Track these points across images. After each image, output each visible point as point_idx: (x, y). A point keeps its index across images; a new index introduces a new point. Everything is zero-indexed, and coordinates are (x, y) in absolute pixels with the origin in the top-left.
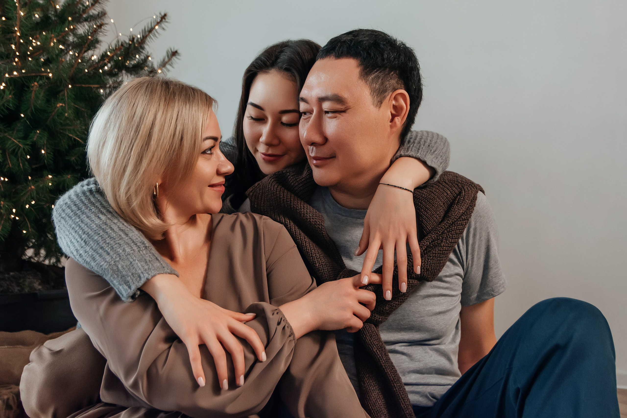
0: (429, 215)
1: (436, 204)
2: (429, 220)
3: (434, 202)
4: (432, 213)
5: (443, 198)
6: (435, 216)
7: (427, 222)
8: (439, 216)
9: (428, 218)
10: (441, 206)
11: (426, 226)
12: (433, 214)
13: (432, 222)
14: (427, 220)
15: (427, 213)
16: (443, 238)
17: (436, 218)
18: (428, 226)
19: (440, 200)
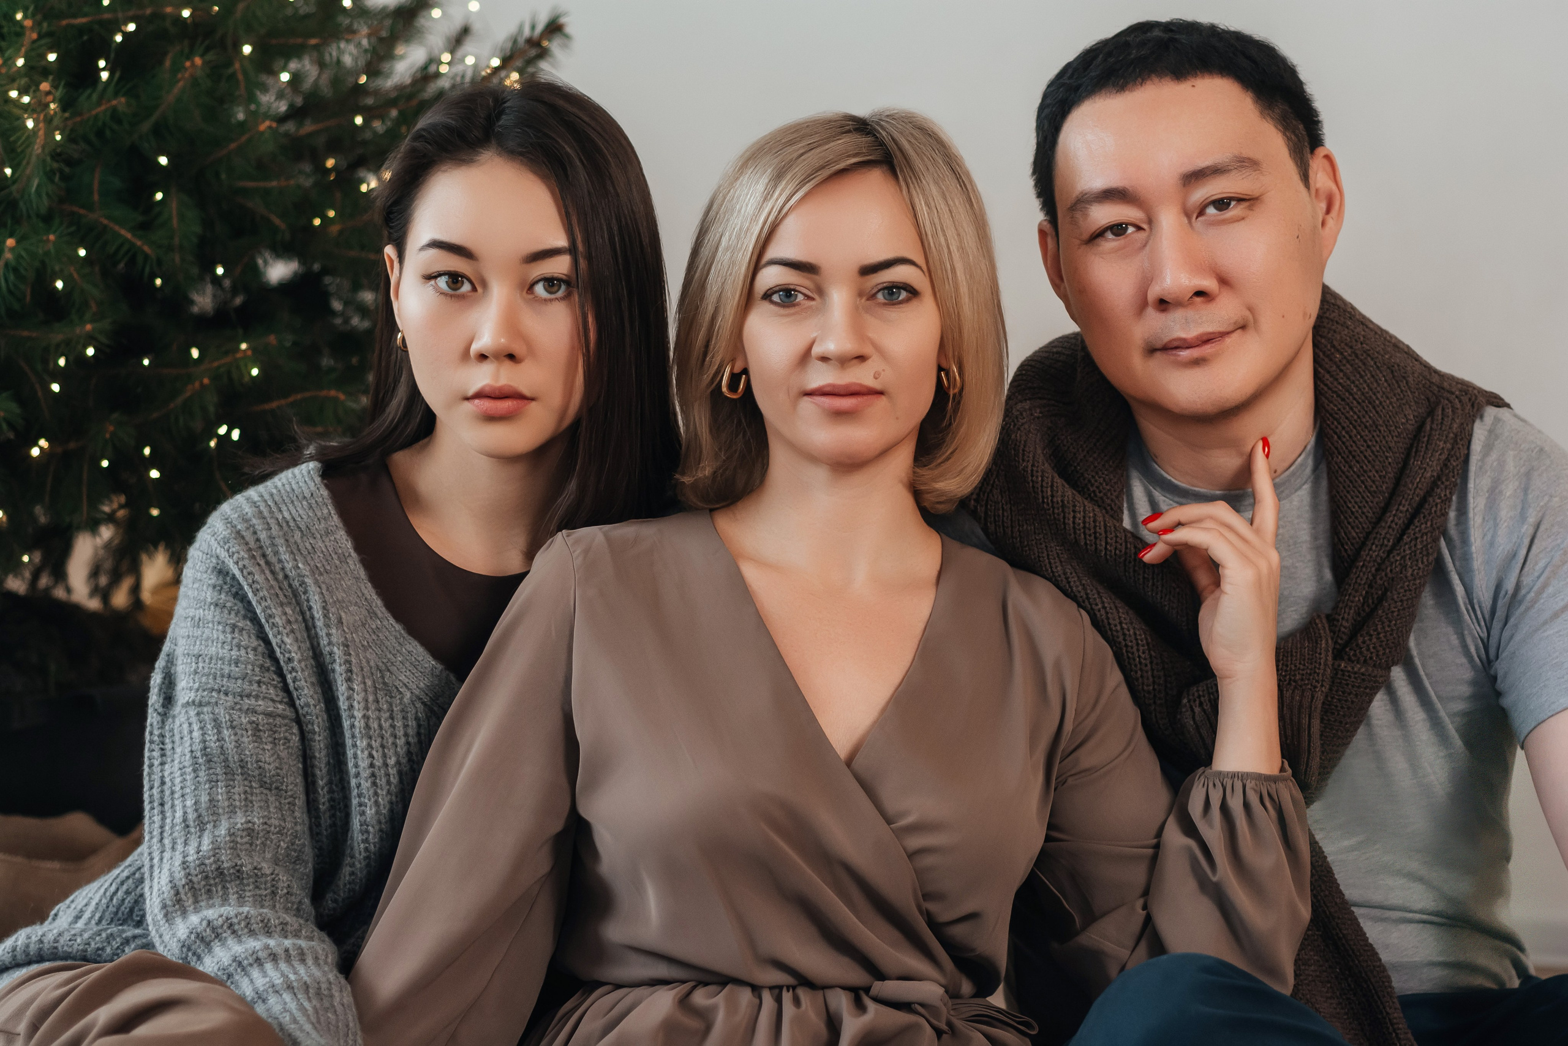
0: (1354, 472)
1: (1377, 442)
2: (1354, 487)
3: (1373, 436)
4: (1362, 467)
5: (1396, 427)
6: (1369, 477)
7: (1348, 492)
8: (1380, 476)
9: (1351, 482)
10: (1390, 448)
11: (1345, 502)
12: (1365, 471)
13: (1360, 492)
14: (1349, 486)
15: (1350, 467)
16: (1403, 557)
17: (1373, 482)
18: (1350, 502)
19: (1390, 431)
